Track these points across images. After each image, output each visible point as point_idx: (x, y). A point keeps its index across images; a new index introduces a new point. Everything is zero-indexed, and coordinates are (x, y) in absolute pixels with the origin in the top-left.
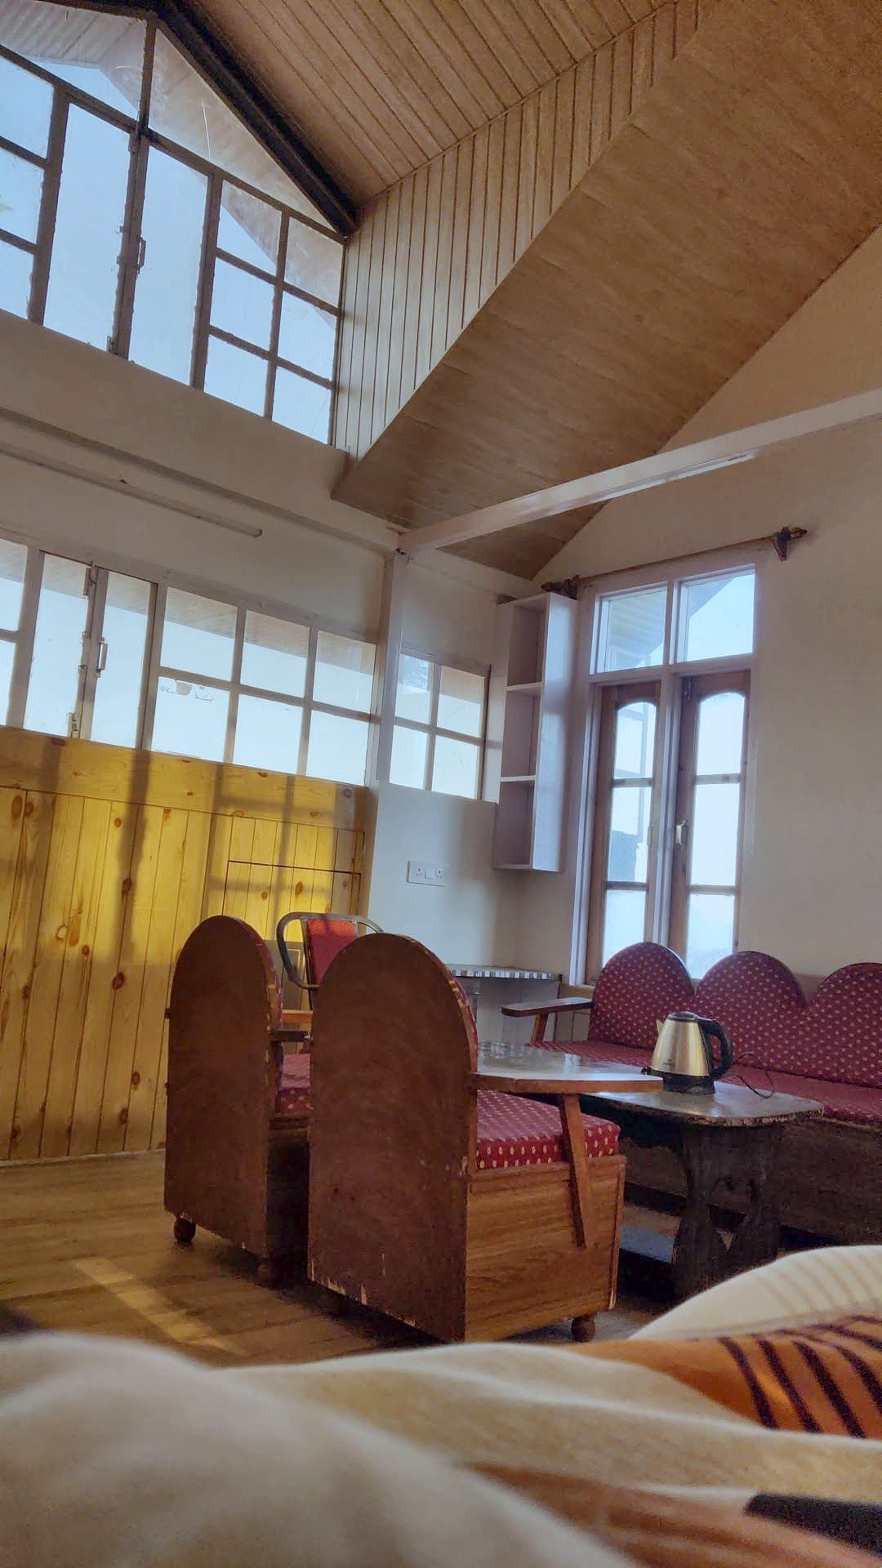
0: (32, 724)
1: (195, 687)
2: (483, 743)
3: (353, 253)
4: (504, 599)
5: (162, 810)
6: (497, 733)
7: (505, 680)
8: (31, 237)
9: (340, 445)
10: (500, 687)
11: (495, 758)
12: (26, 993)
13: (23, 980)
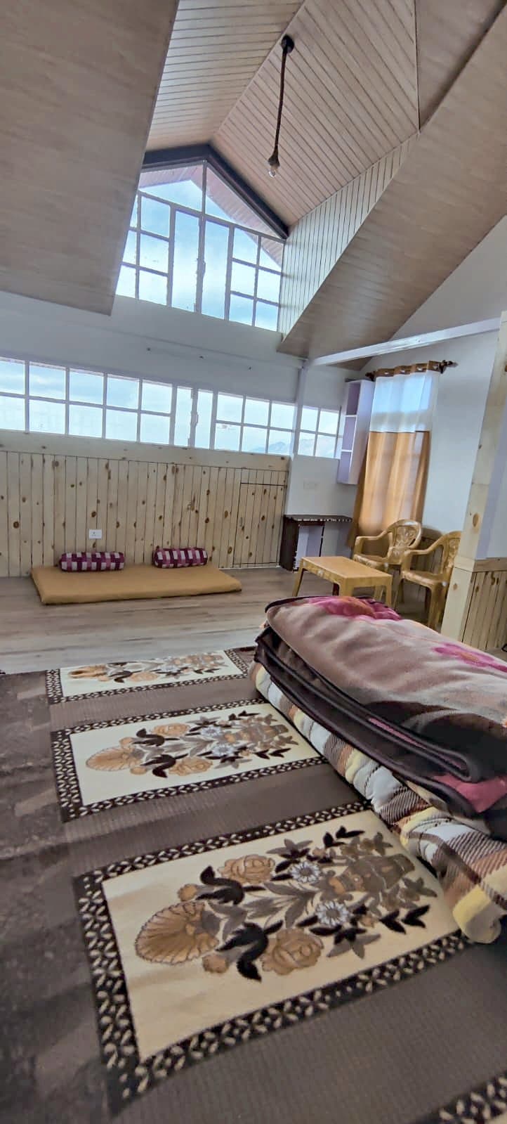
0: (176, 444)
1: (228, 425)
2: (337, 436)
3: (286, 247)
4: (348, 380)
5: (217, 468)
6: (342, 433)
7: (345, 413)
8: (166, 271)
9: (280, 331)
10: (344, 416)
11: (340, 441)
12: (180, 524)
13: (179, 521)
